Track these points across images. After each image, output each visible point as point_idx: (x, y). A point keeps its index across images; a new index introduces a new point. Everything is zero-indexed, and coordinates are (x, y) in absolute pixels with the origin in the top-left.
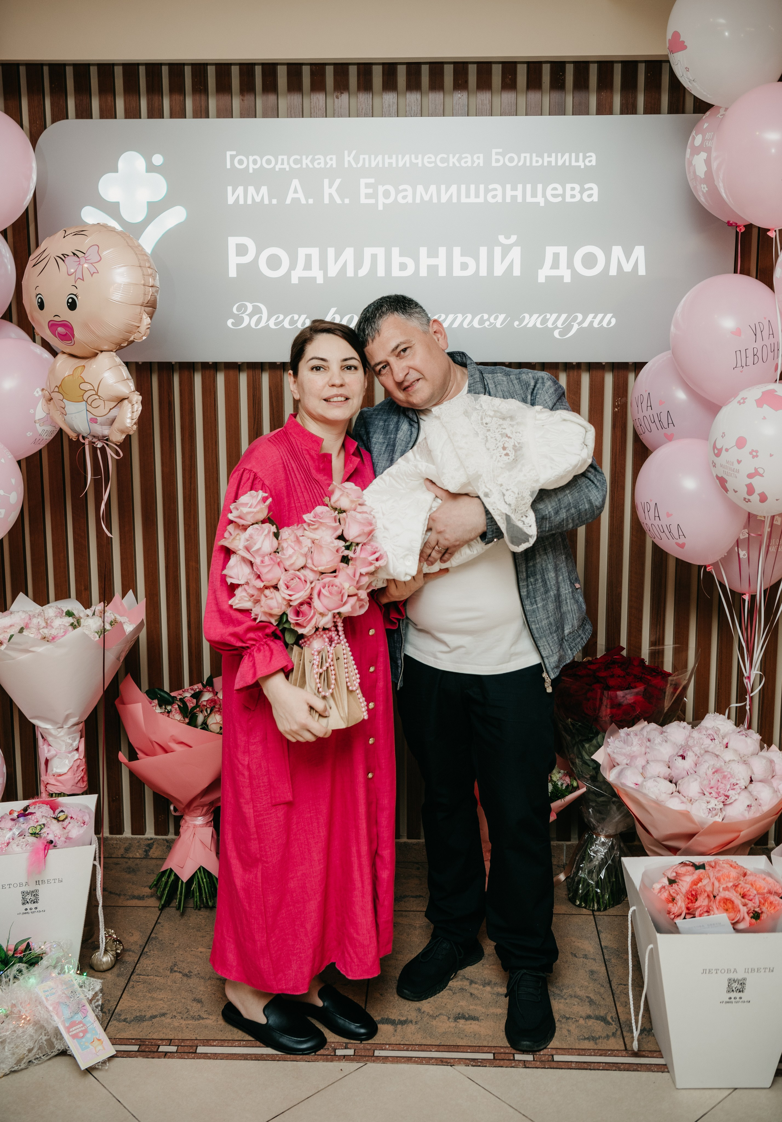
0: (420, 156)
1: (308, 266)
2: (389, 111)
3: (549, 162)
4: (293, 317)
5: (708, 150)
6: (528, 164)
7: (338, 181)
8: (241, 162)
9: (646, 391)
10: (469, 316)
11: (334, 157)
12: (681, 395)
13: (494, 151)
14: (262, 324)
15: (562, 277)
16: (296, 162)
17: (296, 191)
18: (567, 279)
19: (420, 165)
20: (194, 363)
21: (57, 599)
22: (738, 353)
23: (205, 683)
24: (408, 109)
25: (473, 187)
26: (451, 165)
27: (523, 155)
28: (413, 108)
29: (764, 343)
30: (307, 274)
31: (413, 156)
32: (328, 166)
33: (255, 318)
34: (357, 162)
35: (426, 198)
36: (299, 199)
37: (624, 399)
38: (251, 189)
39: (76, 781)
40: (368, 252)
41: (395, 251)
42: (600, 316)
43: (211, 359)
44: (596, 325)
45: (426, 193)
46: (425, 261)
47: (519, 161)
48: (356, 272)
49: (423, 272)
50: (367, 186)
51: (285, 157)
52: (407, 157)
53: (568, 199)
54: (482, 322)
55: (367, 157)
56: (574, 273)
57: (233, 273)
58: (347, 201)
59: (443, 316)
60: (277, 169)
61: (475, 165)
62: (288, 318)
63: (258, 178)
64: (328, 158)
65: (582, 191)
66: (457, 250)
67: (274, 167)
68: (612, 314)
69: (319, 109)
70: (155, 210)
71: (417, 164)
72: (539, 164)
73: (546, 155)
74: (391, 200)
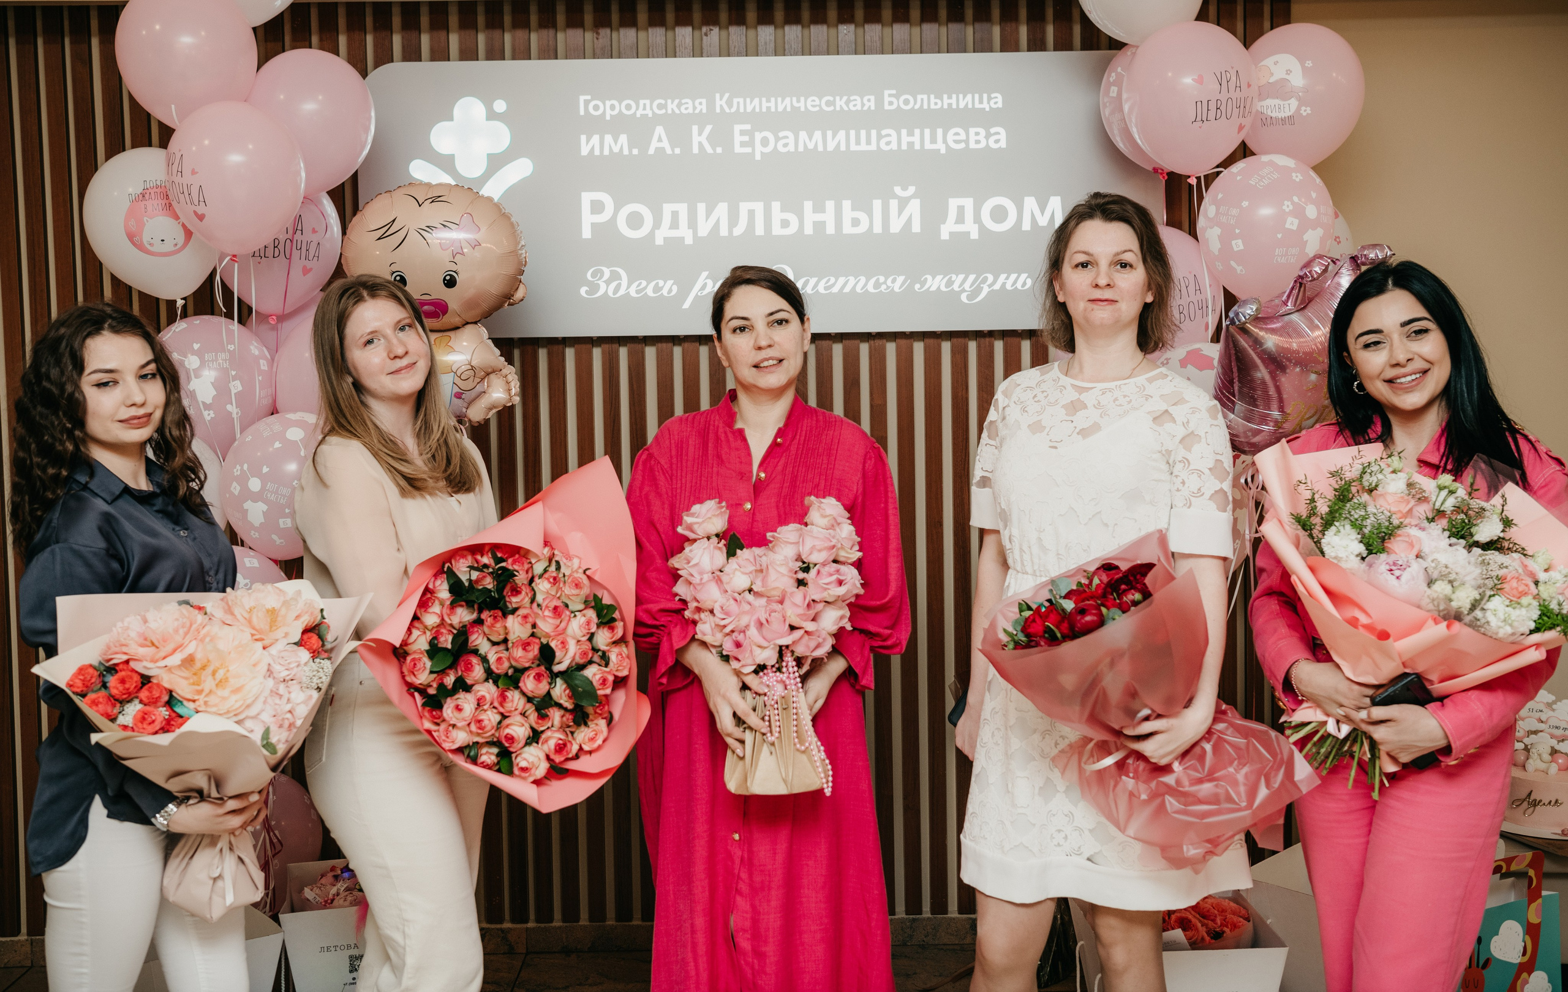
0: (802, 99)
1: (675, 225)
2: (766, 49)
3: (950, 105)
4: (657, 284)
6: (925, 107)
7: (709, 128)
8: (596, 108)
10: (863, 279)
11: (704, 101)
13: (887, 92)
14: (622, 292)
15: (968, 233)
16: (660, 106)
17: (660, 140)
18: (975, 235)
19: (803, 109)
20: (537, 339)
24: (787, 47)
25: (863, 133)
26: (838, 108)
27: (919, 97)
28: (793, 47)
30: (674, 233)
31: (794, 99)
32: (697, 111)
33: (613, 285)
34: (730, 106)
35: (811, 146)
36: (662, 149)
40: (744, 207)
41: (776, 206)
42: (1014, 276)
43: (557, 334)
44: (1009, 287)
45: (810, 140)
46: (810, 217)
47: (915, 103)
48: (730, 231)
49: (809, 230)
50: (742, 133)
51: (648, 102)
52: (788, 100)
53: (972, 145)
54: (877, 285)
55: (741, 100)
56: (982, 229)
57: (587, 233)
58: (719, 150)
59: (833, 280)
60: (638, 115)
61: (865, 108)
62: (653, 284)
63: (618, 125)
64: (697, 102)
65: (988, 136)
66: (847, 204)
67: (635, 113)
68: (1026, 275)
69: (686, 48)
70: (496, 163)
71: (799, 107)
72: (938, 106)
73: (945, 97)
74: (769, 149)
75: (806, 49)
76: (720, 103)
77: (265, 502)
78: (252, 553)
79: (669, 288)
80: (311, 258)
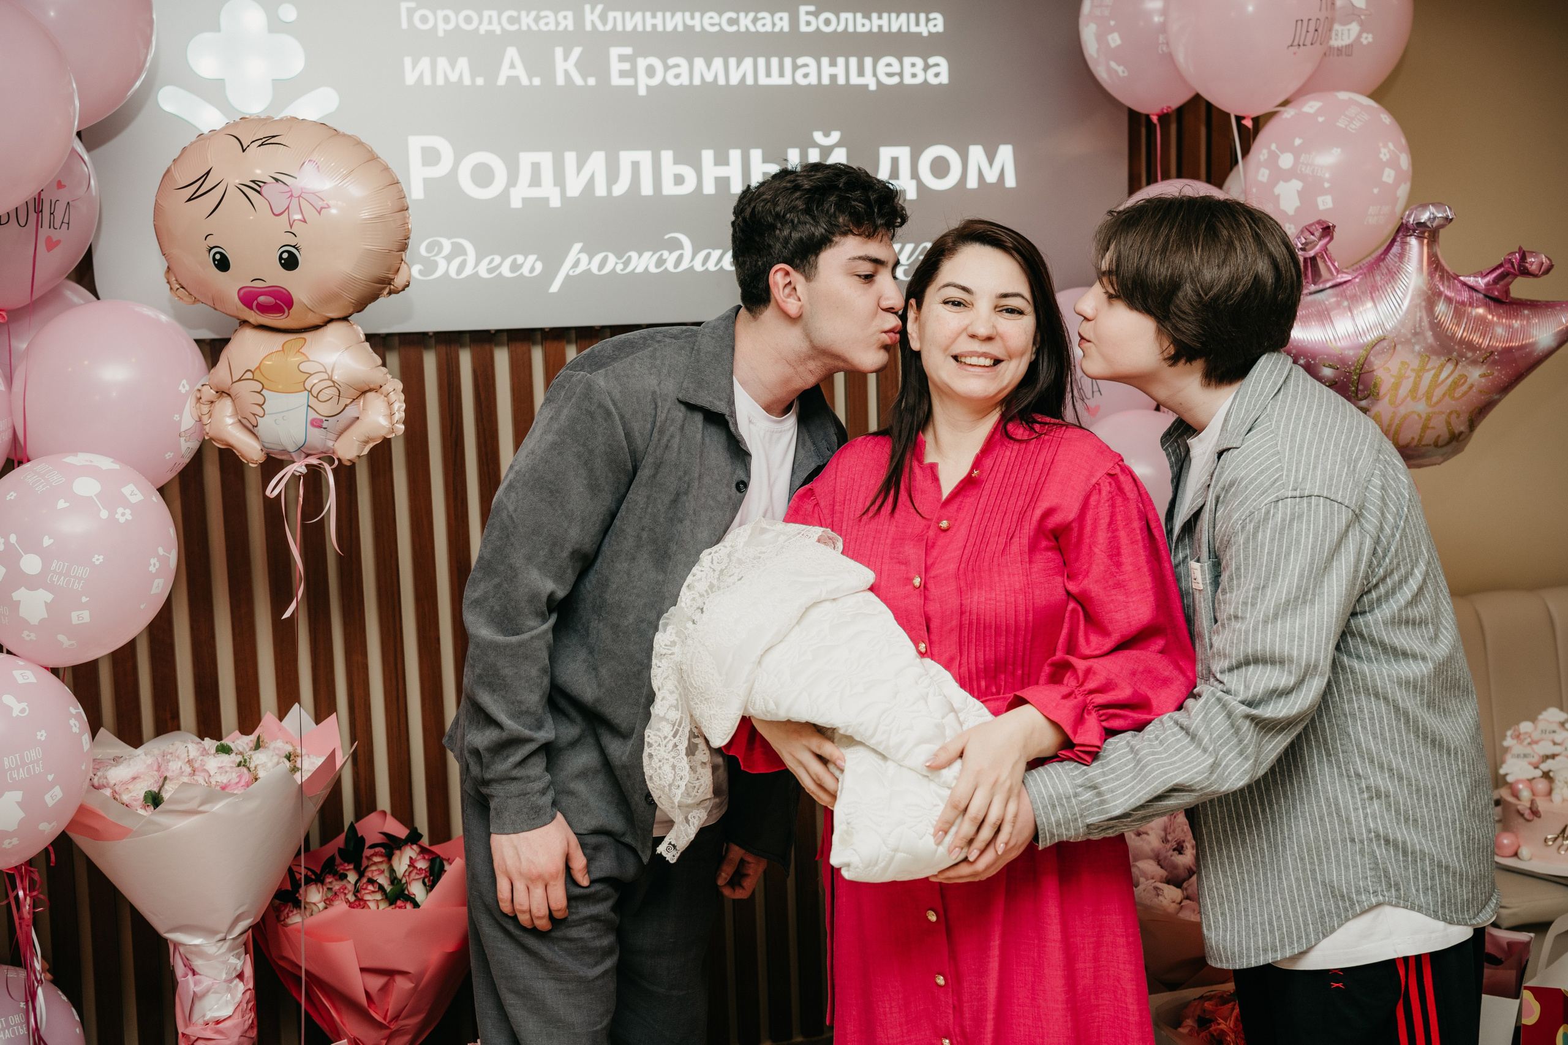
0: (697, 15)
1: (536, 181)
3: (880, 27)
4: (515, 260)
6: (850, 29)
7: (577, 51)
8: (424, 19)
11: (570, 14)
13: (803, 9)
14: (468, 271)
16: (512, 20)
17: (512, 66)
18: (912, 194)
19: (698, 29)
25: (775, 61)
26: (743, 29)
30: (535, 193)
31: (687, 15)
32: (561, 28)
33: (457, 262)
34: (605, 23)
35: (709, 78)
36: (516, 79)
39: (246, 1026)
40: (626, 158)
41: (667, 156)
45: (709, 70)
46: (711, 171)
47: (838, 24)
48: (609, 190)
49: (709, 188)
50: (622, 58)
51: (494, 14)
52: (679, 15)
55: (618, 15)
57: (418, 192)
61: (777, 29)
62: (508, 261)
63: (453, 45)
64: (561, 15)
65: (926, 68)
66: (757, 155)
67: (477, 29)
70: (286, 92)
71: (693, 27)
72: (866, 29)
73: (874, 16)
74: (656, 81)
76: (591, 17)
77: (50, 588)
78: (21, 663)
79: (531, 265)
80: (57, 225)
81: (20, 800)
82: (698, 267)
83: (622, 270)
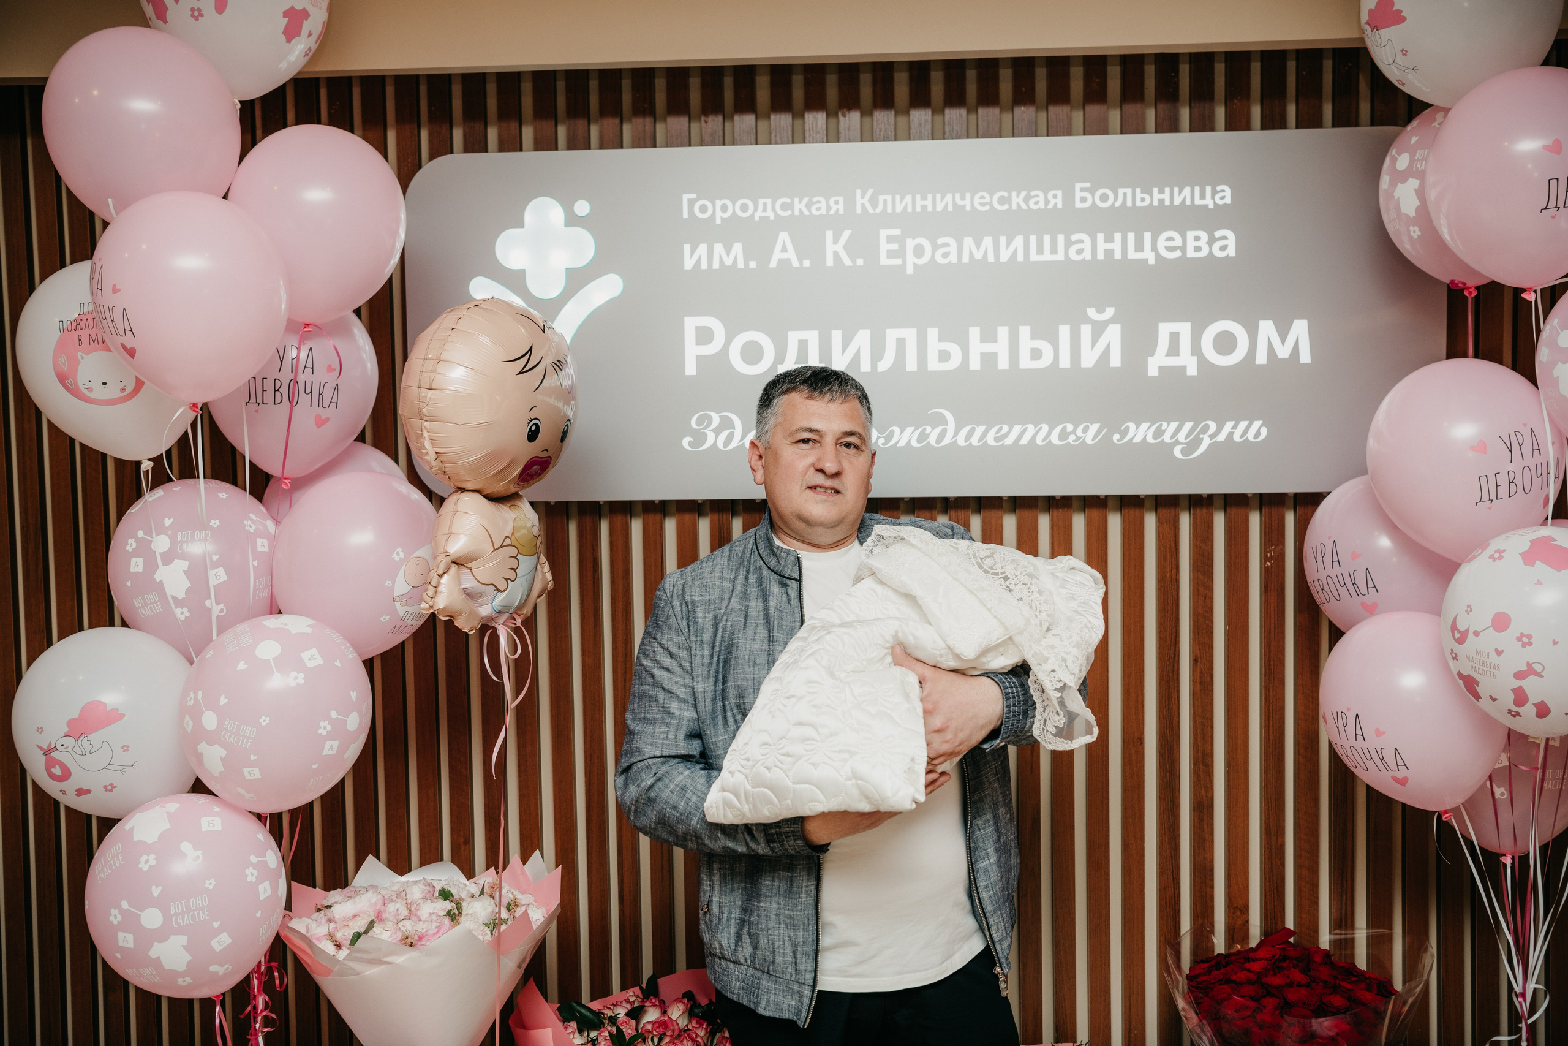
0: (968, 195)
2: (920, 132)
3: (1161, 201)
5: (1421, 175)
6: (1129, 203)
7: (847, 234)
8: (703, 209)
9: (1329, 538)
10: (1045, 428)
11: (841, 199)
12: (1385, 542)
13: (1078, 186)
14: (735, 443)
15: (1185, 368)
16: (785, 207)
17: (784, 249)
18: (1192, 371)
19: (968, 208)
20: (631, 502)
21: (423, 863)
22: (1483, 479)
23: (644, 985)
24: (947, 128)
25: (1047, 238)
26: (1014, 207)
27: (1121, 191)
28: (955, 128)
29: (1524, 463)
31: (958, 196)
32: (832, 212)
33: (724, 435)
34: (875, 205)
35: (978, 256)
36: (787, 262)
37: (1280, 547)
38: (719, 248)
40: (892, 335)
41: (933, 333)
42: (1243, 424)
43: (657, 496)
44: (1237, 438)
45: (978, 248)
46: (977, 348)
47: (1116, 199)
48: (874, 366)
49: (975, 364)
50: (890, 239)
51: (769, 201)
52: (949, 198)
54: (1063, 435)
55: (889, 198)
56: (1203, 361)
57: (691, 369)
58: (860, 262)
59: (1006, 428)
60: (757, 218)
61: (1050, 206)
63: (729, 232)
64: (832, 200)
65: (1212, 241)
66: (1025, 331)
67: (753, 215)
68: (1260, 422)
69: (818, 132)
70: (577, 279)
71: (964, 206)
72: (1147, 202)
73: (1155, 190)
74: (925, 260)
75: (973, 131)
76: (862, 201)
80: (326, 404)
81: (185, 944)
82: (961, 442)
83: (883, 444)
